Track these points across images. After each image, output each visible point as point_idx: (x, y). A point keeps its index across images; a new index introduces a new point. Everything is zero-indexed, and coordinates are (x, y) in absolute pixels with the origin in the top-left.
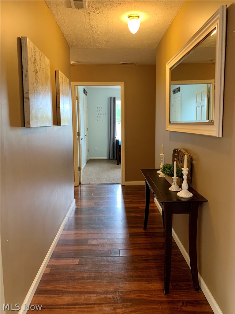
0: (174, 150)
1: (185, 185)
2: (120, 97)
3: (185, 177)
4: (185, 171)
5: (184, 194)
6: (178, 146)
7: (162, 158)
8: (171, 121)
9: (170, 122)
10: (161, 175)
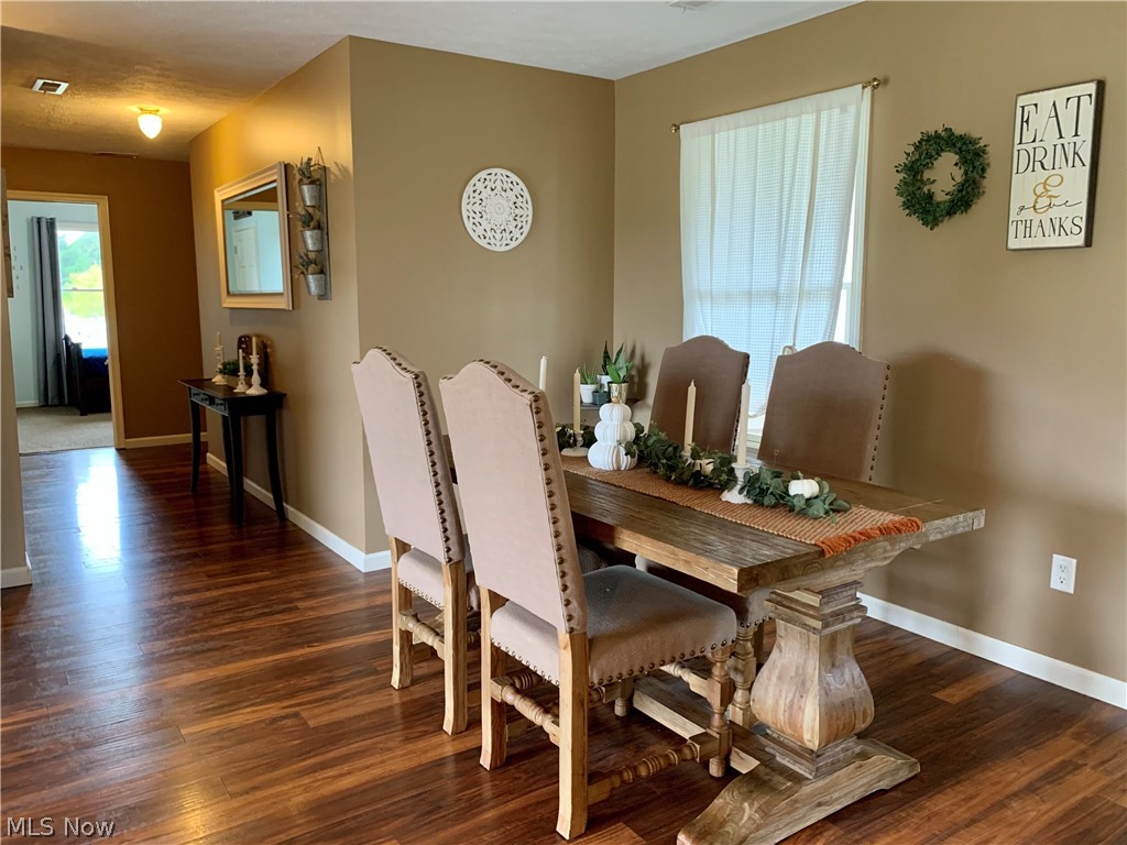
0: (240, 338)
1: (256, 378)
2: (97, 220)
3: (255, 367)
4: (254, 359)
5: (256, 390)
6: (245, 331)
7: (219, 355)
8: (231, 290)
9: (228, 292)
10: (219, 379)
